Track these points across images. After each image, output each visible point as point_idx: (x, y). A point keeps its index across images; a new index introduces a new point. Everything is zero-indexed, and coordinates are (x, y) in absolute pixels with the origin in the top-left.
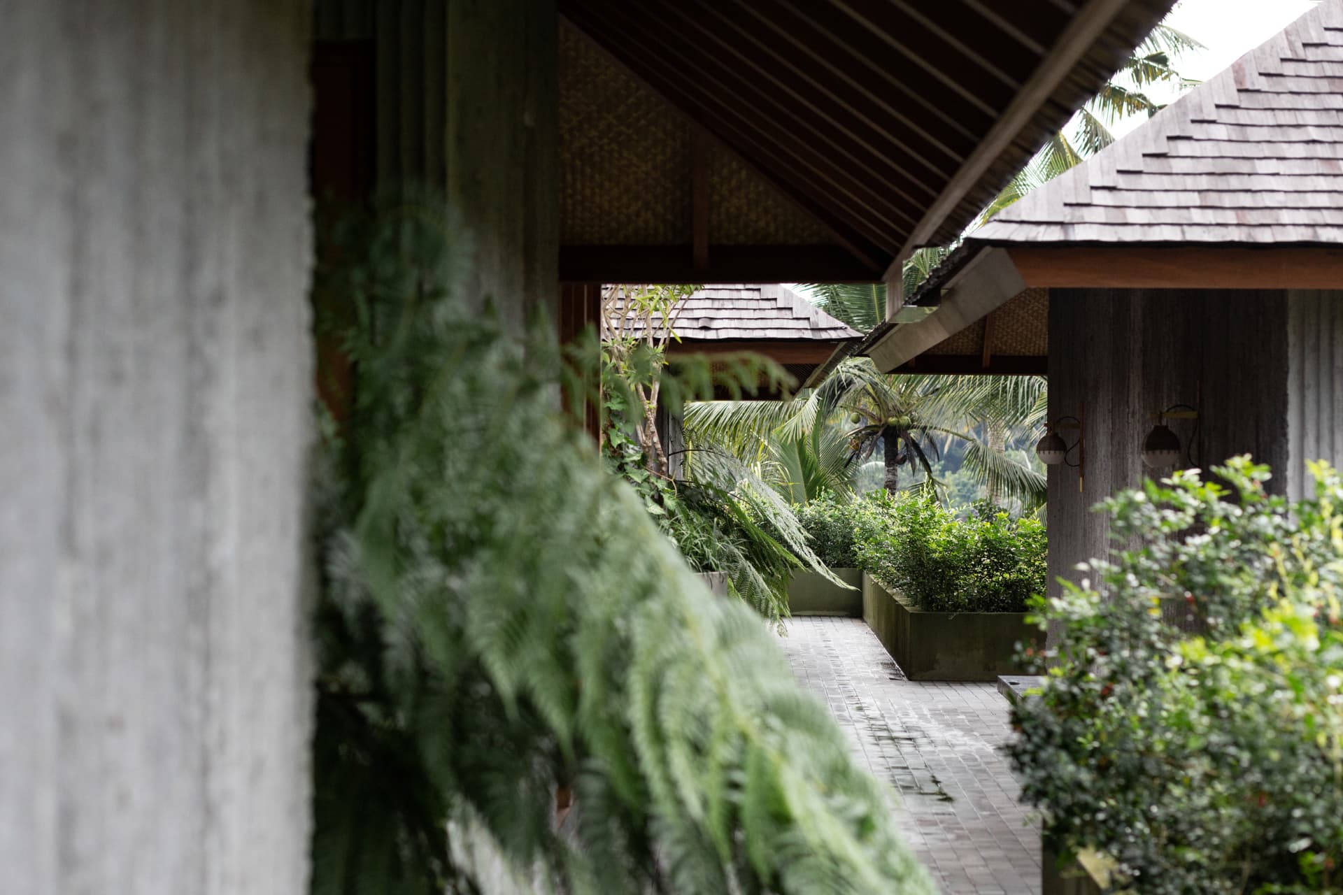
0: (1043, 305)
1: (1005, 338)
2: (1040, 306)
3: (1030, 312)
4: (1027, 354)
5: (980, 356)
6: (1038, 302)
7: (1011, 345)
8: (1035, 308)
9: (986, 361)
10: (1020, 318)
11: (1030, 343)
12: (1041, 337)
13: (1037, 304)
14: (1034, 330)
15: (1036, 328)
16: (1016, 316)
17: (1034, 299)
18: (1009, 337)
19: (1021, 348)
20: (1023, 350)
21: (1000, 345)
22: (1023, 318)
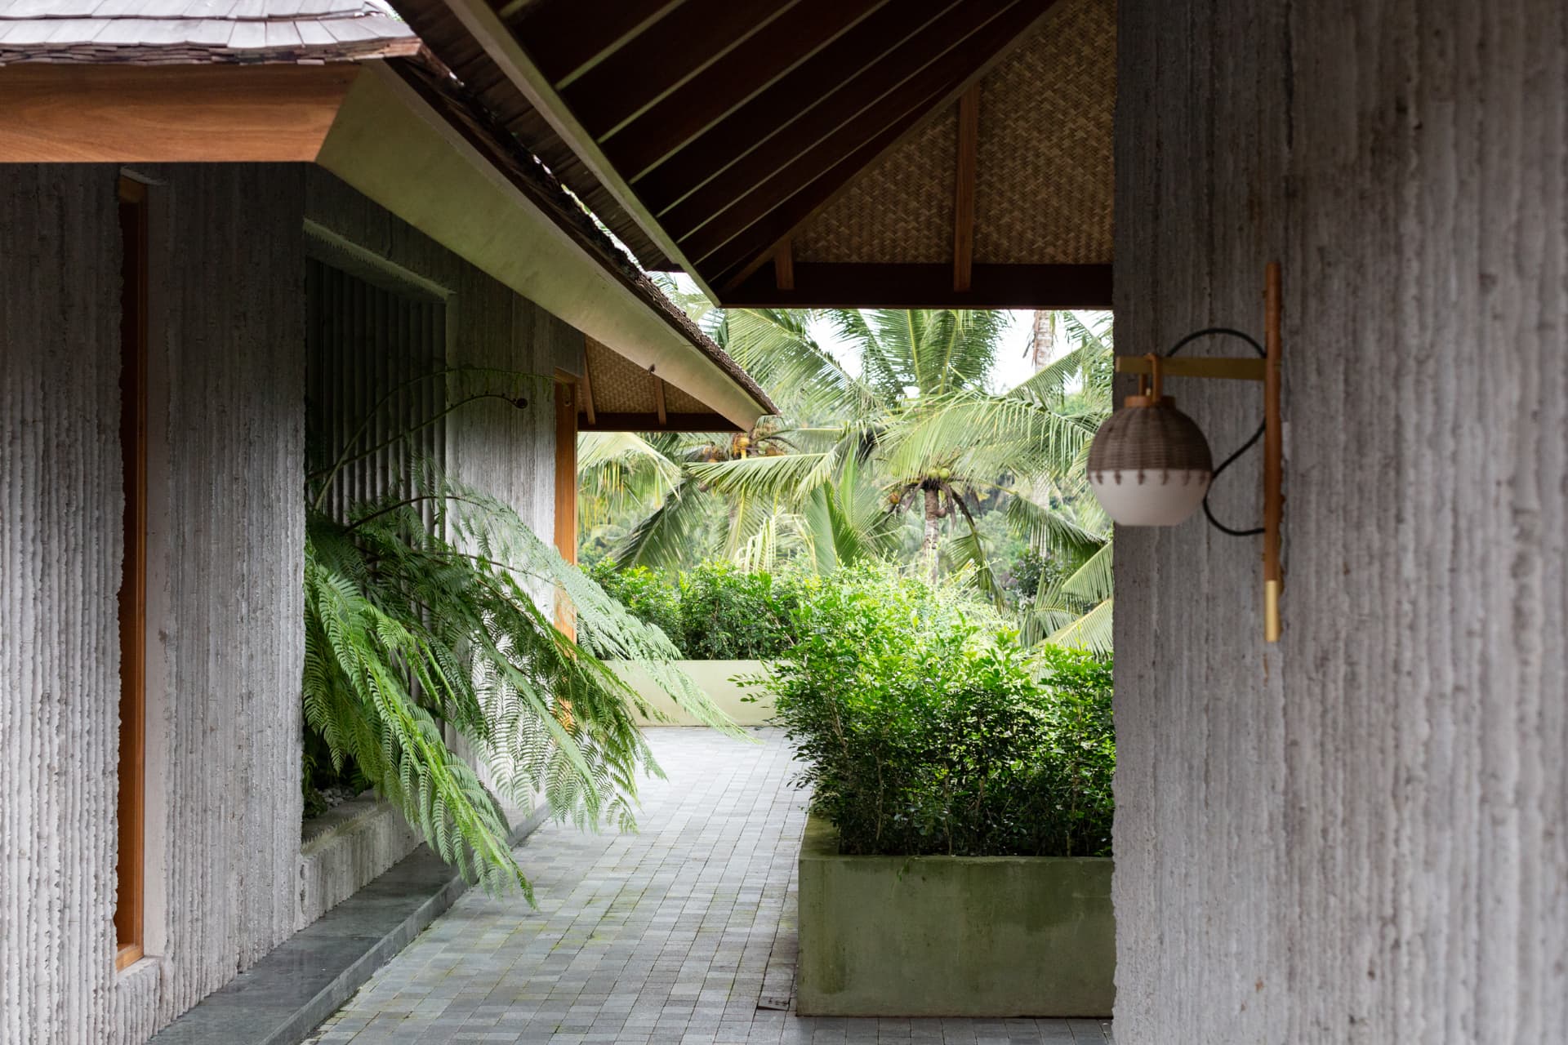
0: (1099, 125)
1: (1006, 220)
2: (1091, 126)
3: (1066, 143)
4: (1061, 258)
5: (949, 267)
6: (1085, 115)
7: (1021, 235)
8: (1080, 134)
9: (963, 275)
10: (1042, 161)
11: (1068, 230)
12: (1092, 215)
13: (1082, 121)
14: (1077, 194)
15: (1082, 189)
16: (1030, 157)
17: (1076, 106)
18: (1016, 213)
19: (1047, 244)
20: (1050, 250)
21: (995, 236)
22: (1049, 162)
